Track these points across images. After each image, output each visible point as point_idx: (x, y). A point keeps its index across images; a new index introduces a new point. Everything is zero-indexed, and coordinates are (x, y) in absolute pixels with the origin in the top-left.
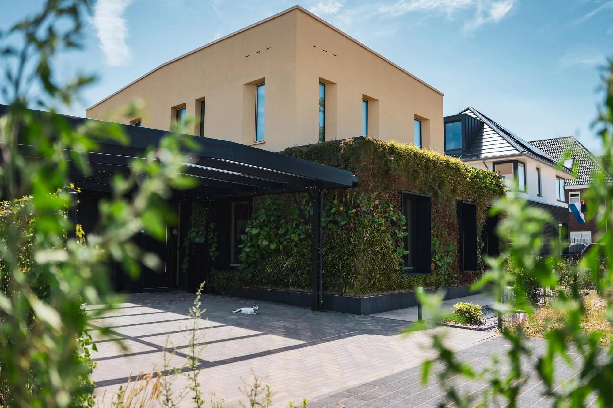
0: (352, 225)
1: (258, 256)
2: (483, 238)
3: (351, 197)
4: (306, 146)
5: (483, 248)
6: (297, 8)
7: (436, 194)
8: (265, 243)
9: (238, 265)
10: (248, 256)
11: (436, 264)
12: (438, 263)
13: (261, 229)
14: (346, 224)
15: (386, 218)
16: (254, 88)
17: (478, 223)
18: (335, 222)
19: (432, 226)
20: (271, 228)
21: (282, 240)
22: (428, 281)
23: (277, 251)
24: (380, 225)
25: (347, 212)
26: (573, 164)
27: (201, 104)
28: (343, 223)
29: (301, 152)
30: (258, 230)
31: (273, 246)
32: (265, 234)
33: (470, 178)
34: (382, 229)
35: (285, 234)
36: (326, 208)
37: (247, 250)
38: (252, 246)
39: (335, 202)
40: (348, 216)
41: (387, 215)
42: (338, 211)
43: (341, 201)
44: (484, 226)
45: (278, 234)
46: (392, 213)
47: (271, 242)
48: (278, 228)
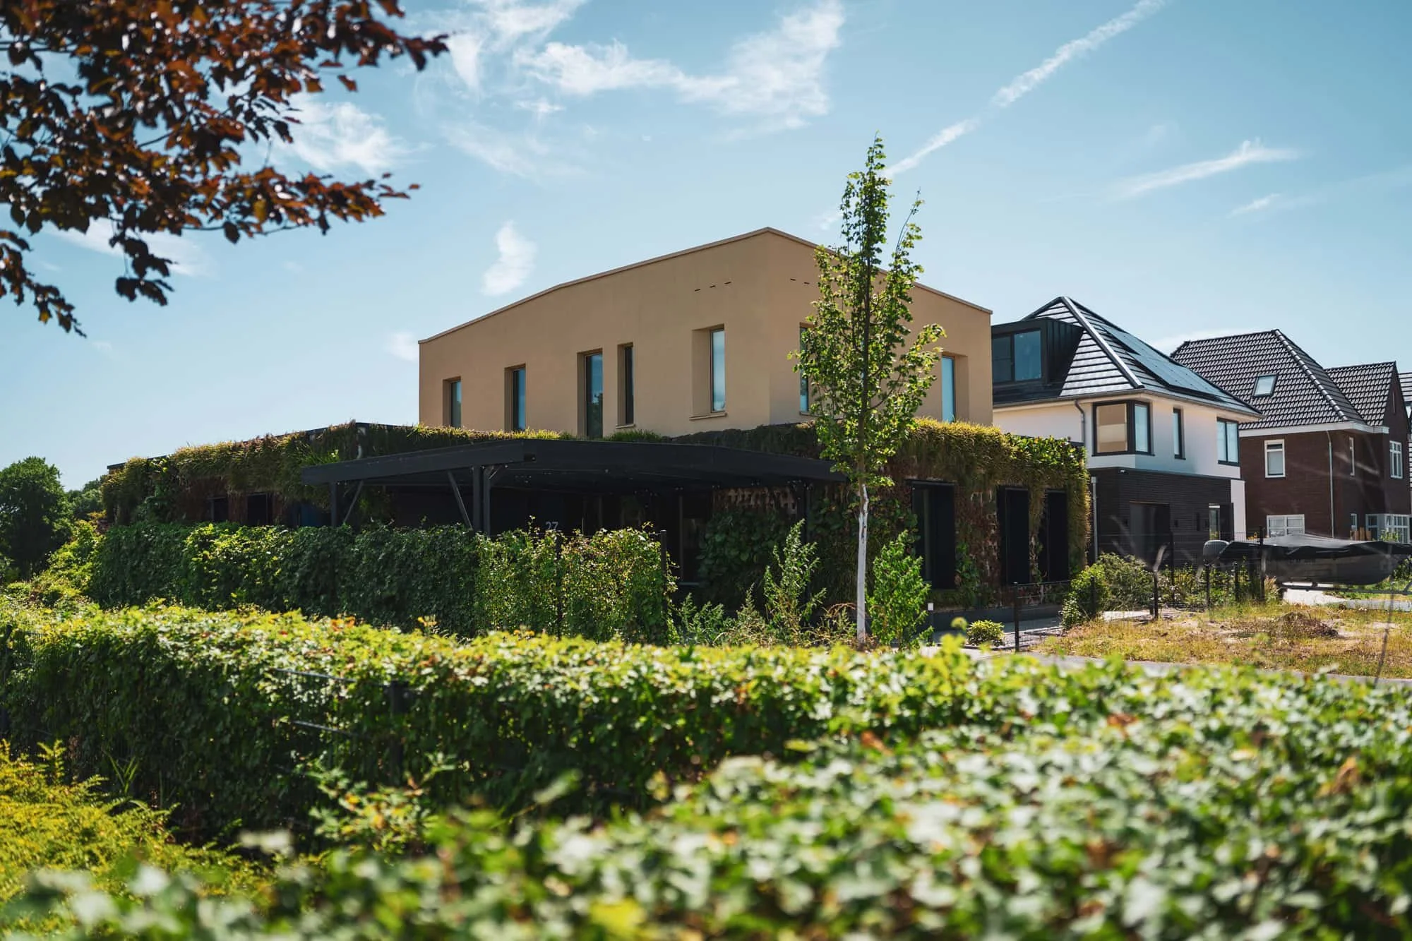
0: (847, 530)
1: (724, 569)
2: (1041, 538)
3: (844, 494)
4: (786, 425)
5: (1041, 552)
6: (768, 232)
7: (962, 482)
8: (734, 553)
9: (696, 584)
10: (710, 571)
11: (963, 577)
12: (965, 575)
13: (727, 534)
14: (839, 529)
15: (892, 519)
16: (708, 334)
17: (1031, 517)
18: (825, 526)
19: (957, 525)
20: (740, 533)
21: (755, 549)
22: (951, 600)
23: (750, 561)
24: (882, 528)
25: (840, 513)
26: (1275, 386)
27: (626, 351)
28: (836, 527)
29: (779, 434)
30: (724, 536)
31: (744, 558)
32: (733, 540)
33: (1015, 455)
34: (885, 532)
35: (759, 542)
36: (814, 508)
37: (708, 562)
38: (715, 558)
39: (826, 500)
40: (842, 518)
41: (892, 514)
42: (829, 511)
43: (832, 499)
44: (1043, 521)
45: (750, 540)
46: (898, 511)
47: (741, 551)
48: (750, 533)
